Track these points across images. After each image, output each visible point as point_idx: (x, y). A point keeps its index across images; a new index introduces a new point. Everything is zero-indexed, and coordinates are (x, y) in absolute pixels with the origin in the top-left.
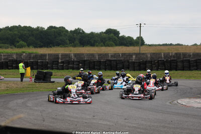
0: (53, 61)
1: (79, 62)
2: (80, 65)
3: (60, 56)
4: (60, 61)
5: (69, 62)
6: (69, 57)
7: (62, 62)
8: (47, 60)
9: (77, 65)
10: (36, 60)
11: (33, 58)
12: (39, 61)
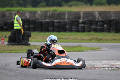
0: (73, 22)
1: (104, 22)
2: (105, 26)
3: (82, 15)
4: (81, 21)
5: (91, 23)
6: (93, 16)
7: (83, 23)
8: (66, 20)
9: (101, 26)
10: (53, 20)
11: (50, 17)
12: (56, 21)
